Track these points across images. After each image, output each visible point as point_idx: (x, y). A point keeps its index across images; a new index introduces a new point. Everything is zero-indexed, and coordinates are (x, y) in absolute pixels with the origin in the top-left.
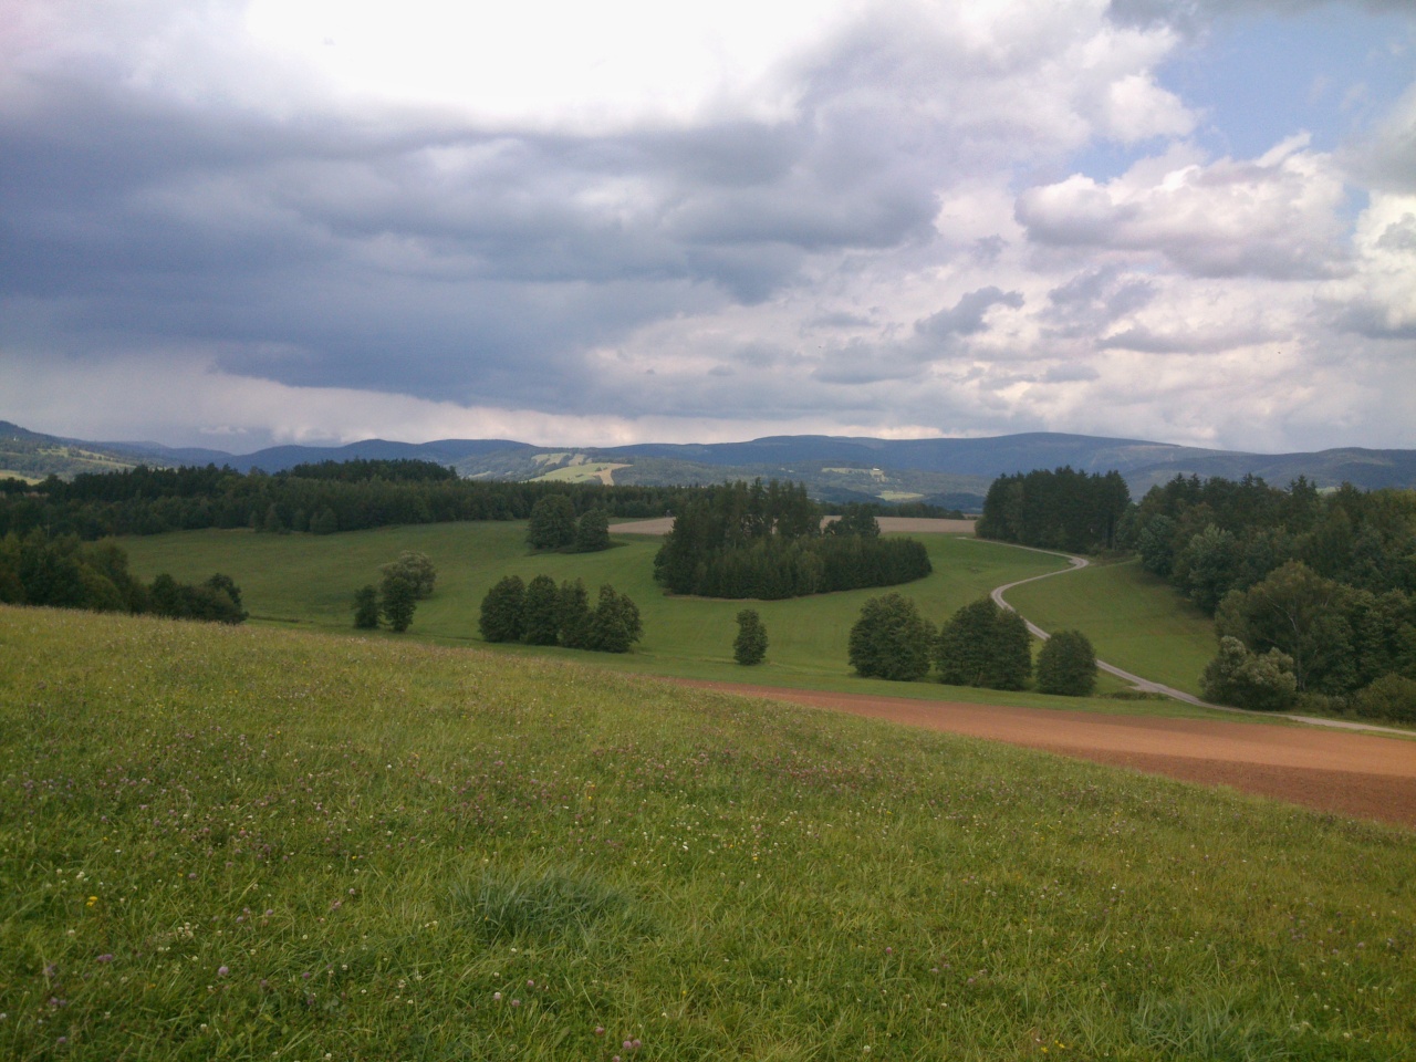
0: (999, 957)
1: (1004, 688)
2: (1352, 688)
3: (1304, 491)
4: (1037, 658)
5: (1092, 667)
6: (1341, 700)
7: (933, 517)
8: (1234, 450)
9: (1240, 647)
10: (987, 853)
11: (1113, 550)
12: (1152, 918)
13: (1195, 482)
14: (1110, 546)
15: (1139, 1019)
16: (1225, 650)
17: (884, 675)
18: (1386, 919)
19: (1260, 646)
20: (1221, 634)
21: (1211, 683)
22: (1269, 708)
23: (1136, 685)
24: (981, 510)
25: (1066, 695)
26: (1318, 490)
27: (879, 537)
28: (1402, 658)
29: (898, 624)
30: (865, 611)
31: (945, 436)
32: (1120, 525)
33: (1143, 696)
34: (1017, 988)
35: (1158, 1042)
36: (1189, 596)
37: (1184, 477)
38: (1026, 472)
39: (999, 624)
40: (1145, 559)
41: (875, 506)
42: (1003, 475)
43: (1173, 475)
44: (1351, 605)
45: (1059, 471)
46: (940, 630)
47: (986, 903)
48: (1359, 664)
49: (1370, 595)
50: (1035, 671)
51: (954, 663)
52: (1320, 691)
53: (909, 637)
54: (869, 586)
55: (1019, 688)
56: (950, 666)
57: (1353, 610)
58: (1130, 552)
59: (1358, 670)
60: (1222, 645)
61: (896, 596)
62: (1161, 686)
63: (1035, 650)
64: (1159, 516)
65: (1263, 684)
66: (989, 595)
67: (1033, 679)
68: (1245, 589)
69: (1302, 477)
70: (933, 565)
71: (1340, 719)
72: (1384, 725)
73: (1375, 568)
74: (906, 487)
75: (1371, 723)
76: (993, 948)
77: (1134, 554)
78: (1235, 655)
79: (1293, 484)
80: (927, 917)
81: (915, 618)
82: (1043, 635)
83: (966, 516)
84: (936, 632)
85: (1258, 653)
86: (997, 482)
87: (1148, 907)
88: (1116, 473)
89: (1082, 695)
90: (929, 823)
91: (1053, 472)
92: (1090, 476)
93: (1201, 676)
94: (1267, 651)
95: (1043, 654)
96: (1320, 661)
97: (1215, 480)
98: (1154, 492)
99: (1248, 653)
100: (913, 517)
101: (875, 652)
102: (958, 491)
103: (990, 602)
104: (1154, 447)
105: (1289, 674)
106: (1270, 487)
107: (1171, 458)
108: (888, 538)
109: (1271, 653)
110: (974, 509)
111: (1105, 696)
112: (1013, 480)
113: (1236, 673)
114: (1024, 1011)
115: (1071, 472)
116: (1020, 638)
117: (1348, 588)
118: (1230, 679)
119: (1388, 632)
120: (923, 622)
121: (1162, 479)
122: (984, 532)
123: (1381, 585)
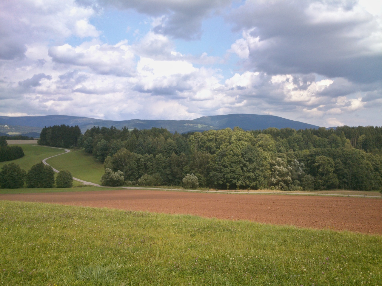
0: (40, 265)
1: (47, 188)
2: (137, 178)
3: (125, 130)
4: (56, 178)
5: (71, 179)
6: (134, 182)
7: (25, 139)
8: (108, 120)
9: (110, 170)
10: (38, 235)
11: (77, 147)
12: (84, 245)
13: (98, 128)
14: (76, 146)
15: (79, 274)
16: (107, 172)
17: (10, 187)
18: (141, 235)
19: (115, 170)
20: (105, 168)
21: (103, 181)
22: (118, 186)
23: (83, 183)
24: (39, 137)
25: (65, 188)
26: (129, 130)
27: (7, 146)
28: (148, 170)
29: (14, 172)
30: (3, 168)
31: (29, 116)
32: (79, 140)
33: (86, 186)
34: (45, 272)
35: (84, 278)
36: (97, 158)
37: (95, 127)
38: (52, 126)
39: (45, 170)
40: (85, 149)
41: (6, 137)
42: (45, 127)
43: (92, 126)
44: (137, 158)
45: (62, 126)
46: (27, 172)
47: (37, 250)
48: (139, 173)
49: (141, 155)
50: (56, 182)
51: (32, 182)
52: (130, 180)
53: (17, 175)
54: (4, 161)
55: (51, 187)
56: (30, 183)
57: (137, 159)
58: (82, 147)
59: (138, 174)
60: (106, 171)
61: (13, 163)
62: (90, 183)
63: (55, 176)
64: (89, 137)
65: (116, 180)
66: (42, 161)
67: (55, 184)
68: (111, 156)
69: (125, 127)
70: (24, 154)
71: (134, 187)
72: (144, 187)
73: (142, 149)
74: (16, 131)
75: (141, 187)
76: (38, 262)
77: (82, 148)
78: (109, 173)
79: (123, 128)
80: (18, 257)
81: (19, 169)
82: (58, 172)
83: (35, 139)
84: (26, 173)
85: (115, 172)
86: (44, 129)
87: (83, 243)
88: (77, 126)
89: (69, 187)
90: (20, 230)
91: (60, 126)
92: (70, 127)
93: (101, 179)
94: (117, 171)
95: (58, 177)
96: (130, 173)
97: (103, 128)
98: (88, 131)
99: (112, 172)
100: (18, 139)
101: (6, 181)
102: (32, 132)
103: (42, 163)
104: (88, 119)
105: (123, 177)
106: (117, 129)
107: (92, 122)
108: (10, 146)
109: (118, 171)
110: (37, 137)
111: (75, 187)
112: (48, 128)
113: (110, 178)
114: (47, 279)
115: (65, 126)
116: (51, 173)
117: (136, 154)
118: (108, 179)
119: (145, 164)
120: (22, 170)
121: (90, 127)
122: (40, 143)
123: (143, 153)
